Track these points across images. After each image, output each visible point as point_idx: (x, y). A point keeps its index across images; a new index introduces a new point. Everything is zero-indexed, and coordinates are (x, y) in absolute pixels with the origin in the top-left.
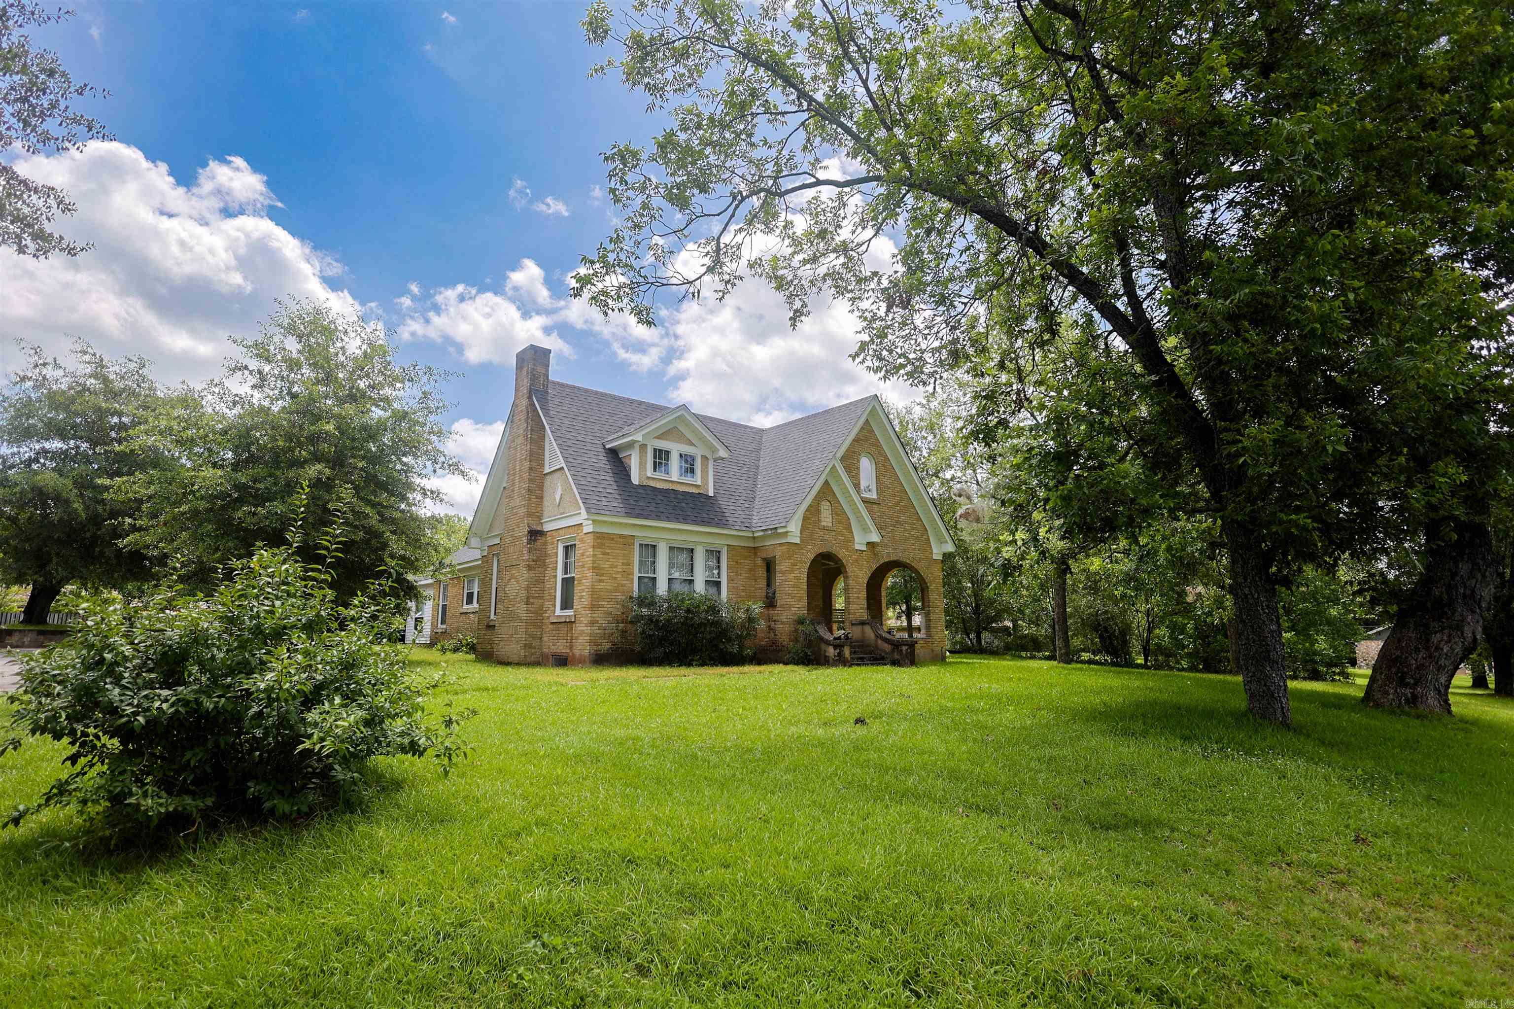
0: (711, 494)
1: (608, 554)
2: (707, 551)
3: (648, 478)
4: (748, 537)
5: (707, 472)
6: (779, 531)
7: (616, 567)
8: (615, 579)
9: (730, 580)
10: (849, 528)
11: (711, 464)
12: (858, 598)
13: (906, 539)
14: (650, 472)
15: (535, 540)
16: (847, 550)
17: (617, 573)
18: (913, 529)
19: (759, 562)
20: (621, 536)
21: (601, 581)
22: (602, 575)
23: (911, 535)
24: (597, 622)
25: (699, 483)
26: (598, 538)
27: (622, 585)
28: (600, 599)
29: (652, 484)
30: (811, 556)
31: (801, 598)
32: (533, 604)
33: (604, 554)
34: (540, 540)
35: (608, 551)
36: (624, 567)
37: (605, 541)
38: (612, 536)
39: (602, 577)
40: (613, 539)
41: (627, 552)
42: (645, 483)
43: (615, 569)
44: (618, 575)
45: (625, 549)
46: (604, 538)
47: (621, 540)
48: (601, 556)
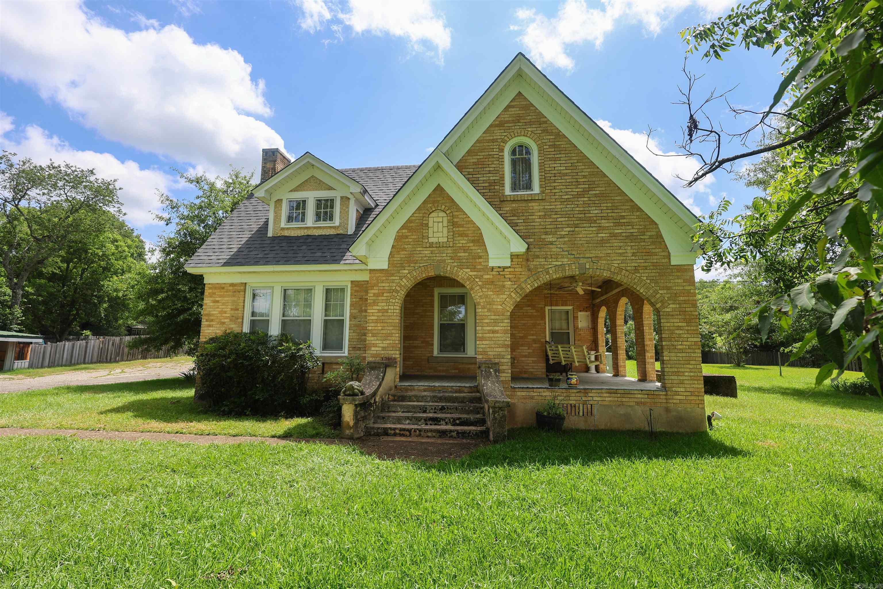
0: (350, 232)
1: (218, 302)
2: (327, 290)
3: (283, 229)
5: (348, 212)
7: (225, 312)
8: (224, 323)
9: (351, 317)
10: (479, 240)
12: (494, 332)
13: (602, 242)
14: (283, 224)
16: (474, 269)
17: (226, 318)
18: (618, 224)
20: (232, 285)
21: (210, 326)
22: (212, 320)
23: (614, 236)
25: (337, 224)
26: (210, 288)
27: (230, 329)
29: (286, 233)
30: (407, 283)
31: (390, 335)
33: (213, 302)
35: (217, 299)
36: (233, 312)
37: (216, 291)
38: (223, 286)
39: (212, 323)
40: (223, 288)
41: (235, 299)
42: (279, 235)
43: (224, 315)
44: (226, 320)
45: (234, 296)
46: (215, 288)
47: (231, 288)
48: (211, 304)
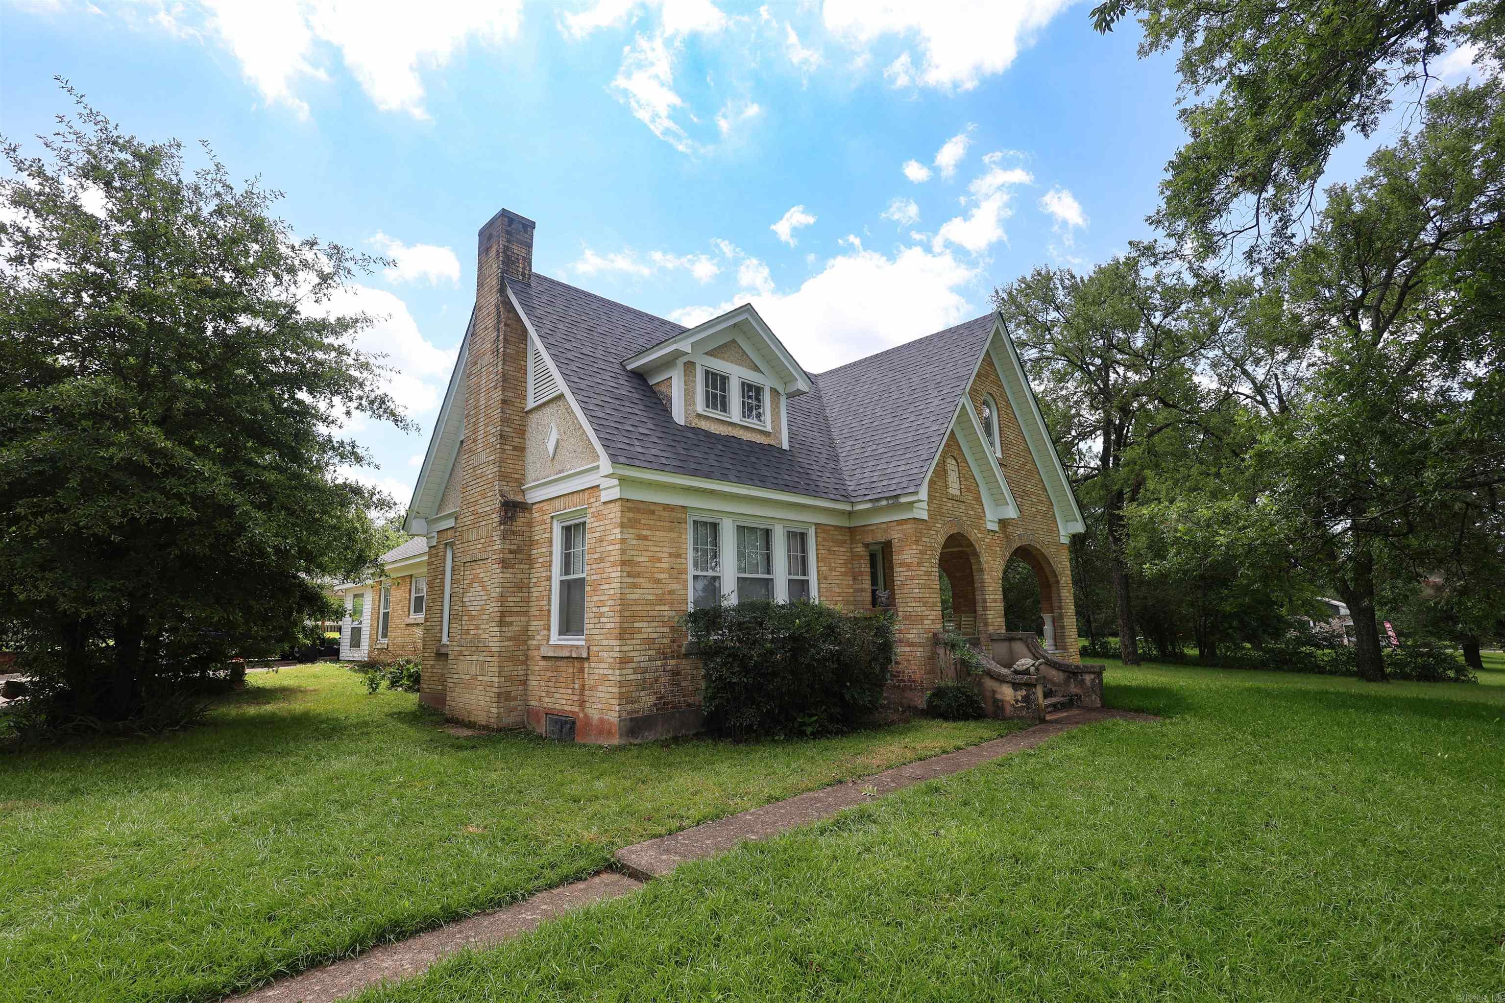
0: (786, 446)
1: (646, 538)
2: (788, 532)
3: (699, 416)
4: (842, 513)
5: (779, 413)
6: (903, 500)
7: (659, 560)
8: (658, 581)
9: (821, 577)
10: (978, 499)
11: (783, 401)
14: (700, 408)
15: (513, 518)
16: (979, 531)
17: (662, 571)
19: (860, 549)
20: (667, 507)
21: (635, 586)
22: (638, 575)
24: (630, 660)
25: (769, 428)
26: (630, 510)
27: (671, 592)
28: (634, 618)
29: (704, 425)
30: (941, 539)
32: (511, 624)
33: (641, 537)
34: (522, 519)
35: (644, 532)
36: (672, 560)
37: (640, 516)
38: (652, 508)
39: (637, 580)
40: (653, 512)
41: (675, 535)
42: (693, 425)
43: (657, 565)
44: (662, 576)
45: (671, 530)
46: (638, 511)
47: (666, 514)
48: (634, 542)
